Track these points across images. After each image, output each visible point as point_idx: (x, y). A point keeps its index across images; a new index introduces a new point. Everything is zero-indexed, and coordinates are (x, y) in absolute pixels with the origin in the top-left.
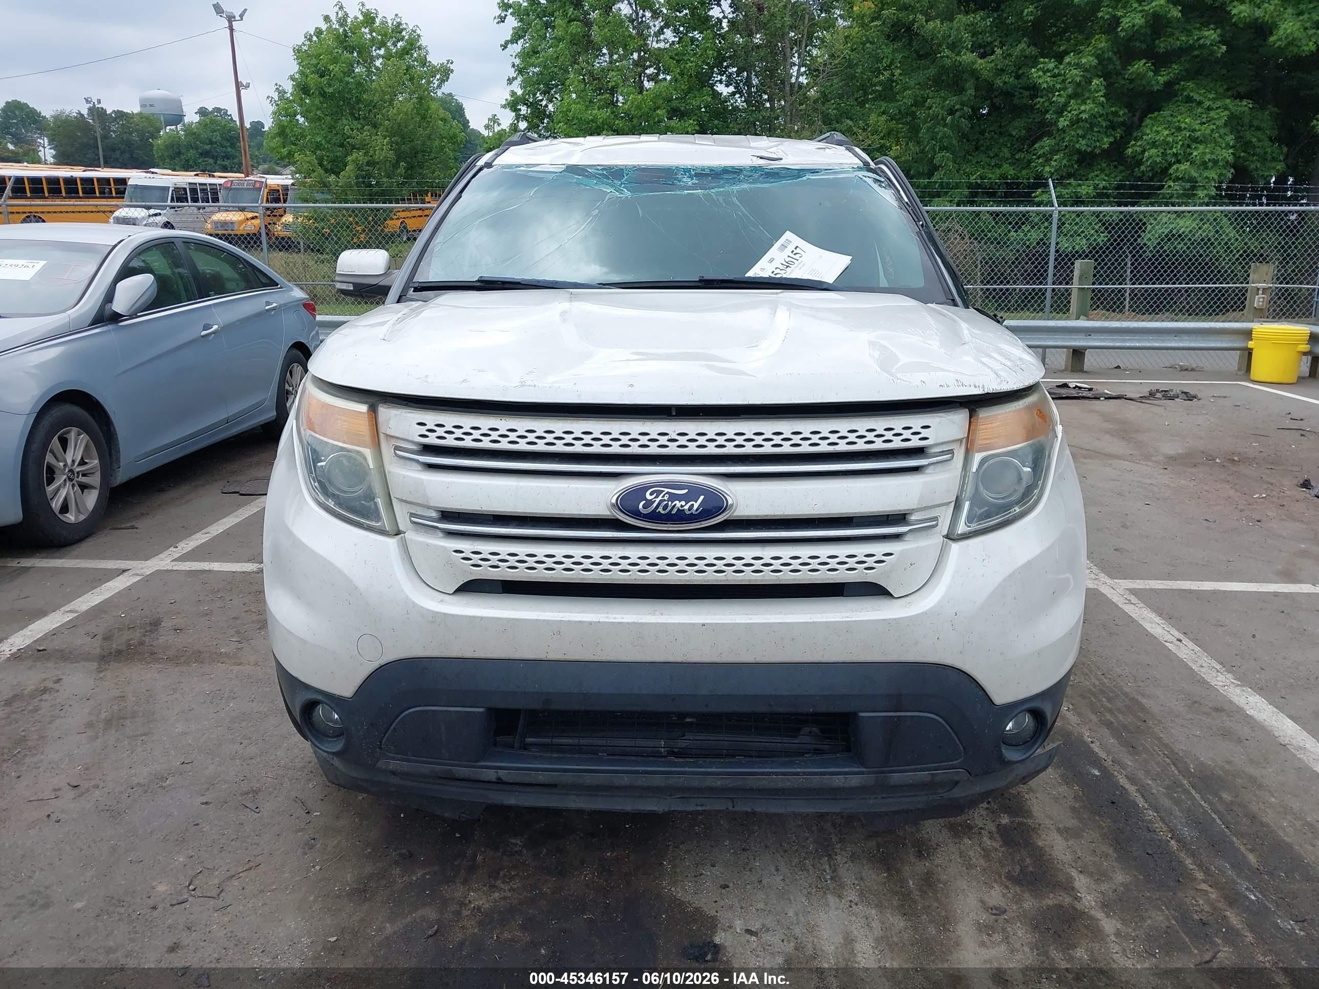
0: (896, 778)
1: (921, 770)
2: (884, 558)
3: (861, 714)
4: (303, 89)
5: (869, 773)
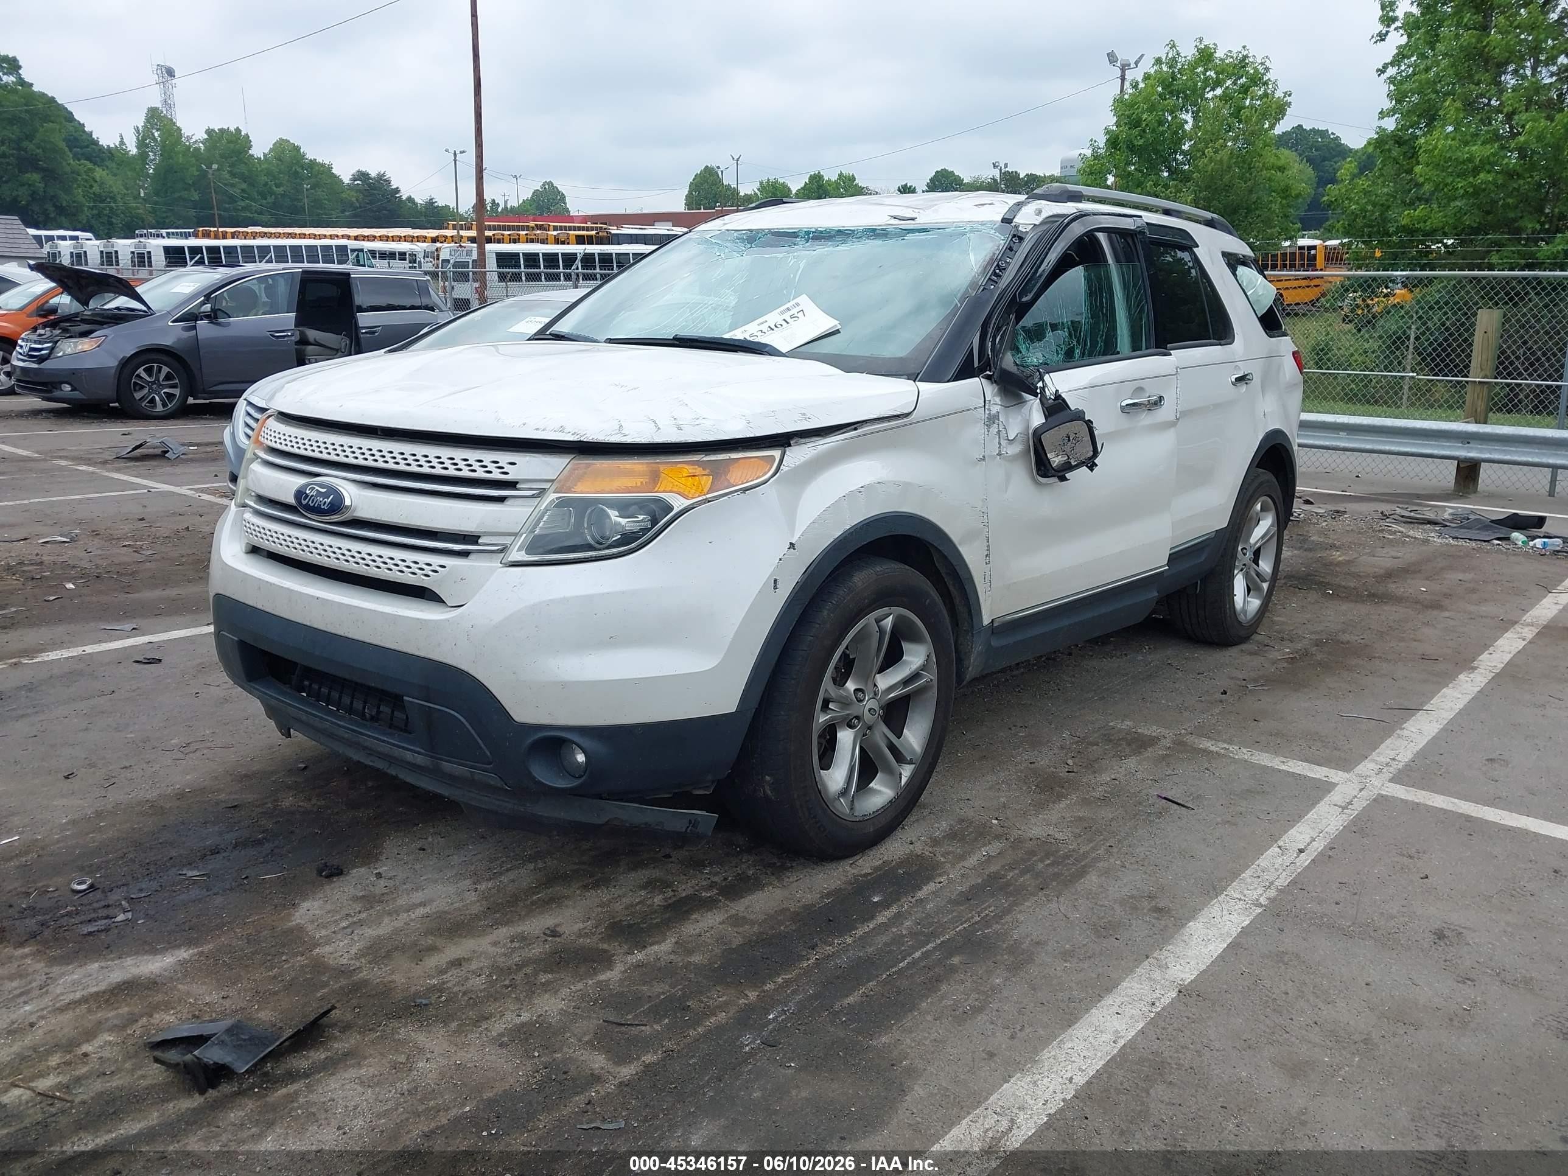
0: (447, 766)
1: (462, 765)
2: (438, 569)
3: (405, 698)
4: (1113, 142)
5: (426, 755)
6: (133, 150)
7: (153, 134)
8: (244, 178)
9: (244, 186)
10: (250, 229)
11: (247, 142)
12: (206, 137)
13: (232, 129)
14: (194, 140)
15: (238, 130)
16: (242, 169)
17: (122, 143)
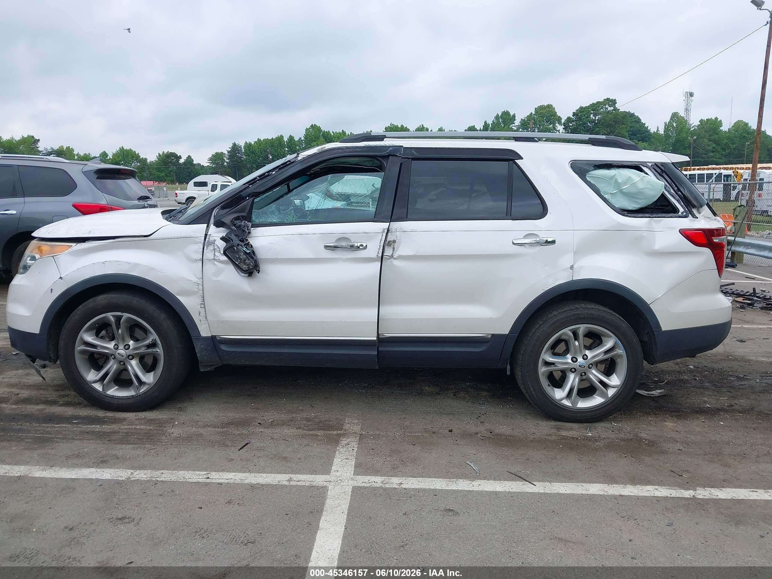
6: (662, 132)
7: (673, 125)
8: (715, 142)
9: (714, 145)
10: (710, 166)
11: (720, 124)
12: (699, 123)
13: (713, 118)
14: (693, 126)
15: (716, 118)
16: (715, 137)
17: (658, 130)
